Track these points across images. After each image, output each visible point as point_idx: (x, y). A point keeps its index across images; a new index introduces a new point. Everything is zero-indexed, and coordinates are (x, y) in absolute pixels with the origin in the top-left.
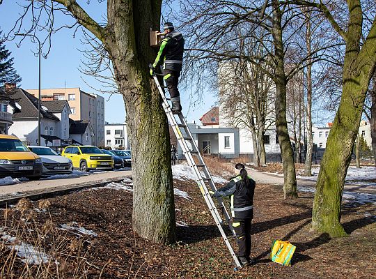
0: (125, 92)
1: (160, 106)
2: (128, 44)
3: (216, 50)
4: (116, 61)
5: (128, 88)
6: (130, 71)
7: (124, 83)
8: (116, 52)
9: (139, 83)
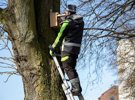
0: (25, 73)
1: (60, 87)
2: (29, 26)
3: (115, 29)
4: (16, 42)
5: (28, 69)
6: (30, 52)
7: (24, 64)
8: (16, 33)
9: (39, 64)
